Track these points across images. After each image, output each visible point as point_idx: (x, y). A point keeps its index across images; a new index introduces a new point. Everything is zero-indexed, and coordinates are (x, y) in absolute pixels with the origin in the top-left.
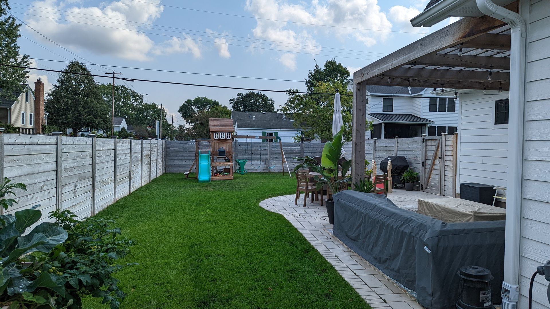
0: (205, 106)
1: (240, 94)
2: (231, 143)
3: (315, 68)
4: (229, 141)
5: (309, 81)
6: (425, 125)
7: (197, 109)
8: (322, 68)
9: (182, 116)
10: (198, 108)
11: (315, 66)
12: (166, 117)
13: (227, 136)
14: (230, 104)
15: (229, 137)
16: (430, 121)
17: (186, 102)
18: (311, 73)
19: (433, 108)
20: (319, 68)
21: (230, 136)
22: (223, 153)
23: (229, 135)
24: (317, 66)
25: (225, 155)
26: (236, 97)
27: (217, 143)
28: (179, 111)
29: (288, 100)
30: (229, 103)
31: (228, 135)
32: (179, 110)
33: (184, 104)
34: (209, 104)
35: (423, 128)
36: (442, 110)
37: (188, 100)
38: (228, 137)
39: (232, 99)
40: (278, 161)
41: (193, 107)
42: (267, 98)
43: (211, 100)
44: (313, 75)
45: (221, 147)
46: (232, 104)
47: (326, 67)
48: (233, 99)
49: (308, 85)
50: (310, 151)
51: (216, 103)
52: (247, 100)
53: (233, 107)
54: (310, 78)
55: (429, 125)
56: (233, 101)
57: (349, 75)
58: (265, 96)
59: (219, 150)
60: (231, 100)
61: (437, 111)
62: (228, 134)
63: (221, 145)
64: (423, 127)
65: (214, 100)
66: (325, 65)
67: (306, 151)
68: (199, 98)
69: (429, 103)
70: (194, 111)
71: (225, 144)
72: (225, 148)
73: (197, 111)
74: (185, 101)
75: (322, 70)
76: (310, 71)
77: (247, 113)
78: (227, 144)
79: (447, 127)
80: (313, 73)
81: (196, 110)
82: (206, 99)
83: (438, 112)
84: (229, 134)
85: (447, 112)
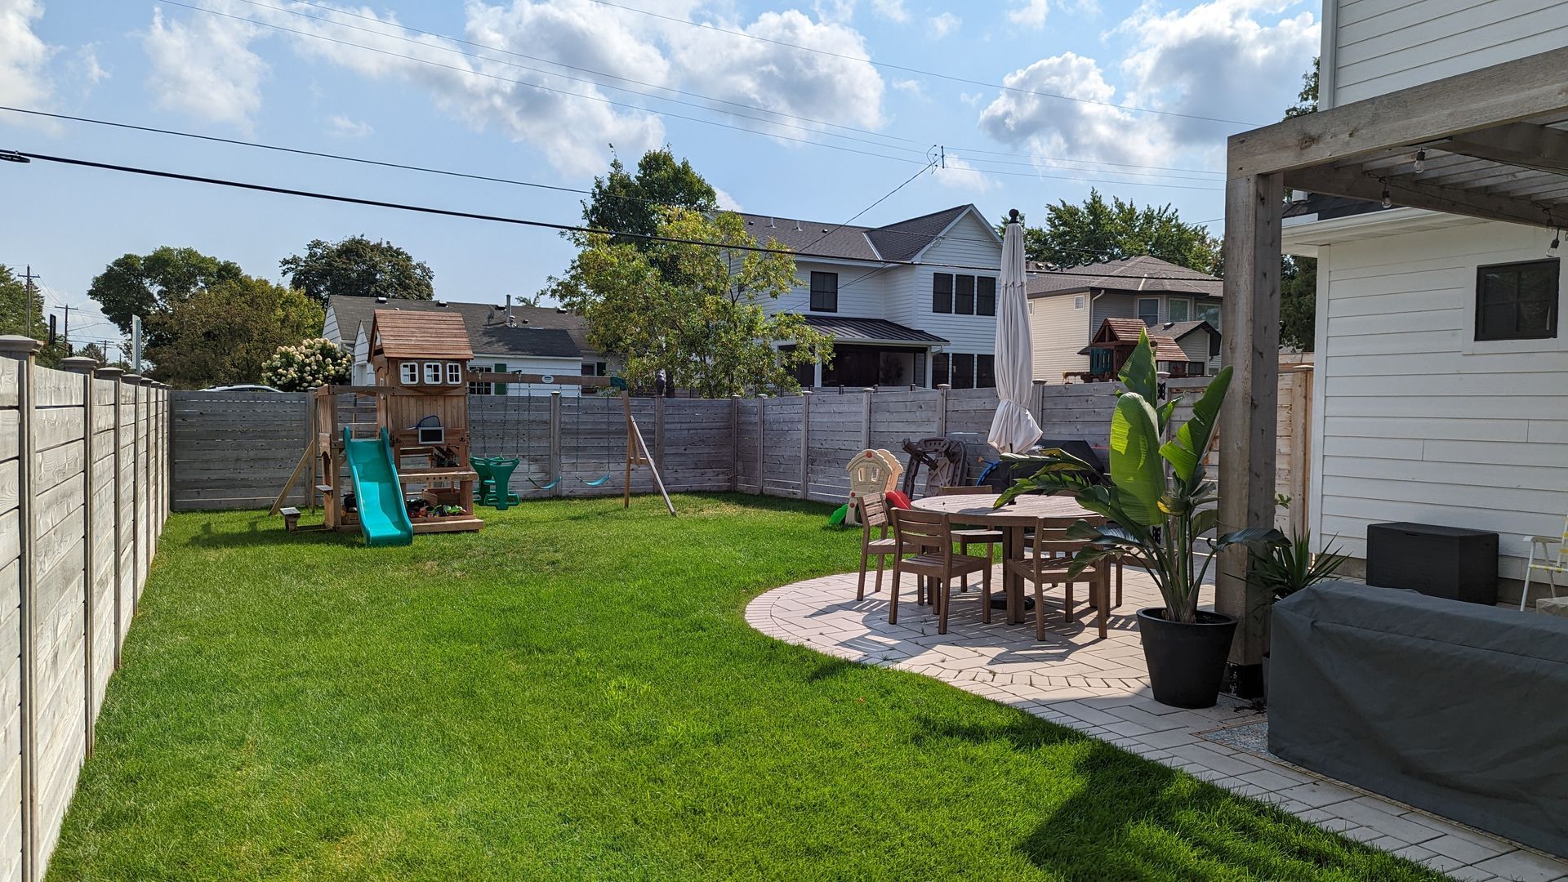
0: (190, 278)
1: (317, 244)
2: (462, 399)
3: (613, 170)
4: (454, 392)
5: (594, 210)
6: (924, 350)
7: (160, 288)
8: (632, 171)
9: (102, 310)
10: (163, 283)
11: (613, 165)
12: (40, 310)
13: (448, 373)
14: (284, 273)
15: (457, 376)
16: (938, 339)
17: (118, 263)
18: (599, 186)
19: (941, 304)
20: (624, 173)
21: (460, 374)
22: (436, 435)
23: (457, 371)
24: (615, 165)
25: (443, 442)
26: (303, 254)
27: (412, 401)
28: (90, 293)
29: (573, 262)
30: (280, 270)
31: (451, 371)
32: (91, 288)
33: (110, 270)
34: (201, 271)
35: (917, 358)
36: (965, 309)
37: (128, 257)
38: (451, 376)
39: (289, 258)
40: (584, 460)
41: (147, 282)
42: (409, 258)
43: (212, 261)
44: (605, 191)
45: (427, 414)
46: (290, 275)
47: (645, 172)
48: (295, 260)
49: (591, 221)
50: (684, 426)
51: (228, 272)
52: (344, 263)
53: (296, 283)
54: (597, 201)
55: (935, 349)
56: (293, 266)
57: (714, 199)
58: (402, 253)
59: (419, 426)
60: (285, 262)
61: (973, 314)
62: (451, 367)
63: (427, 407)
64: (920, 356)
65: (221, 260)
66: (640, 165)
67: (672, 426)
68: (167, 250)
69: (932, 290)
70: (151, 295)
71: (441, 402)
72: (441, 416)
73: (160, 293)
74: (114, 260)
75: (633, 178)
76: (596, 178)
77: (384, 302)
78: (448, 401)
79: (976, 356)
80: (606, 184)
81: (155, 290)
82: (190, 254)
83: (975, 315)
84: (457, 367)
85: (953, 314)
